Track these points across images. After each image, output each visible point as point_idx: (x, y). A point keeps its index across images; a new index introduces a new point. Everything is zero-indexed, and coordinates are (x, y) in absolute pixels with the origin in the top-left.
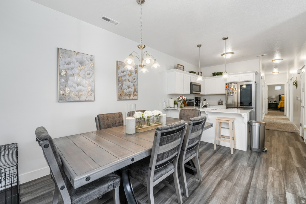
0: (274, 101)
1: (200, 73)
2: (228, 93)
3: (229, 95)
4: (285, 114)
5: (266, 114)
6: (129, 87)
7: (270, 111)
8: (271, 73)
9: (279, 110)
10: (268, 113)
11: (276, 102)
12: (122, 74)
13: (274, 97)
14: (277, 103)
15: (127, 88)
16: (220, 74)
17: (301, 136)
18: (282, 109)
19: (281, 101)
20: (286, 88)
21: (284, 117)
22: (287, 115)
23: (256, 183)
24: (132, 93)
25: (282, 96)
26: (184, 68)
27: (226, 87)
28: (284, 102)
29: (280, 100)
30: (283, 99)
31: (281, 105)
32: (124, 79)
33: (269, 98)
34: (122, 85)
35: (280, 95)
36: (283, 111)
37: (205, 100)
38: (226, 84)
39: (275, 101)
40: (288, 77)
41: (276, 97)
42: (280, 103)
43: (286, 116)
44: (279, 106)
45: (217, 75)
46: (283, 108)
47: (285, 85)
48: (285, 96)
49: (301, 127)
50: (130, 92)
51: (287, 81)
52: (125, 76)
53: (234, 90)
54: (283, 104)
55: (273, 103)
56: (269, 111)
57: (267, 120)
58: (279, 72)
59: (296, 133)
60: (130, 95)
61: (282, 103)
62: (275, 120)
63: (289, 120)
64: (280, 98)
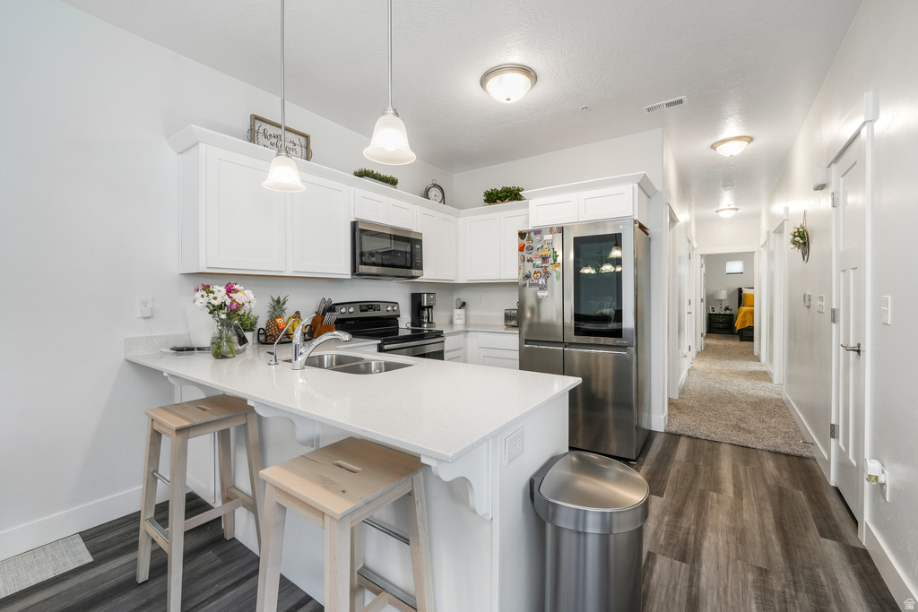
0: (723, 307)
1: (434, 192)
2: (528, 277)
3: (531, 285)
4: (756, 354)
5: (698, 353)
7: (713, 342)
8: (712, 212)
9: (738, 337)
10: (707, 346)
11: (728, 312)
13: (723, 295)
14: (732, 312)
16: (512, 195)
17: (832, 483)
18: (747, 335)
19: (744, 309)
20: (761, 266)
21: (754, 366)
22: (763, 358)
25: (745, 291)
26: (307, 147)
27: (521, 249)
28: (752, 313)
29: (739, 306)
30: (748, 303)
31: (744, 322)
33: (710, 299)
35: (740, 290)
36: (751, 339)
37: (464, 304)
38: (522, 235)
39: (727, 309)
40: (764, 225)
41: (730, 296)
42: (740, 315)
43: (758, 359)
44: (738, 325)
45: (500, 198)
46: (751, 329)
47: (756, 255)
48: (755, 292)
49: (832, 440)
51: (763, 240)
53: (551, 260)
54: (748, 316)
55: (720, 315)
56: (708, 341)
57: (697, 383)
58: (737, 209)
59: (807, 458)
61: (745, 314)
62: (724, 378)
63: (771, 381)
64: (741, 297)
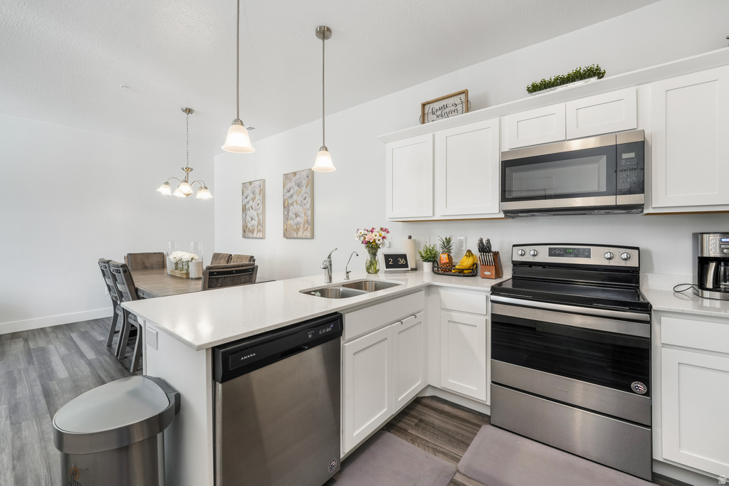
6: (297, 215)
12: (288, 194)
15: (294, 216)
23: (40, 425)
24: (302, 225)
32: (290, 202)
34: (288, 213)
50: (298, 224)
52: (292, 196)
60: (298, 230)
